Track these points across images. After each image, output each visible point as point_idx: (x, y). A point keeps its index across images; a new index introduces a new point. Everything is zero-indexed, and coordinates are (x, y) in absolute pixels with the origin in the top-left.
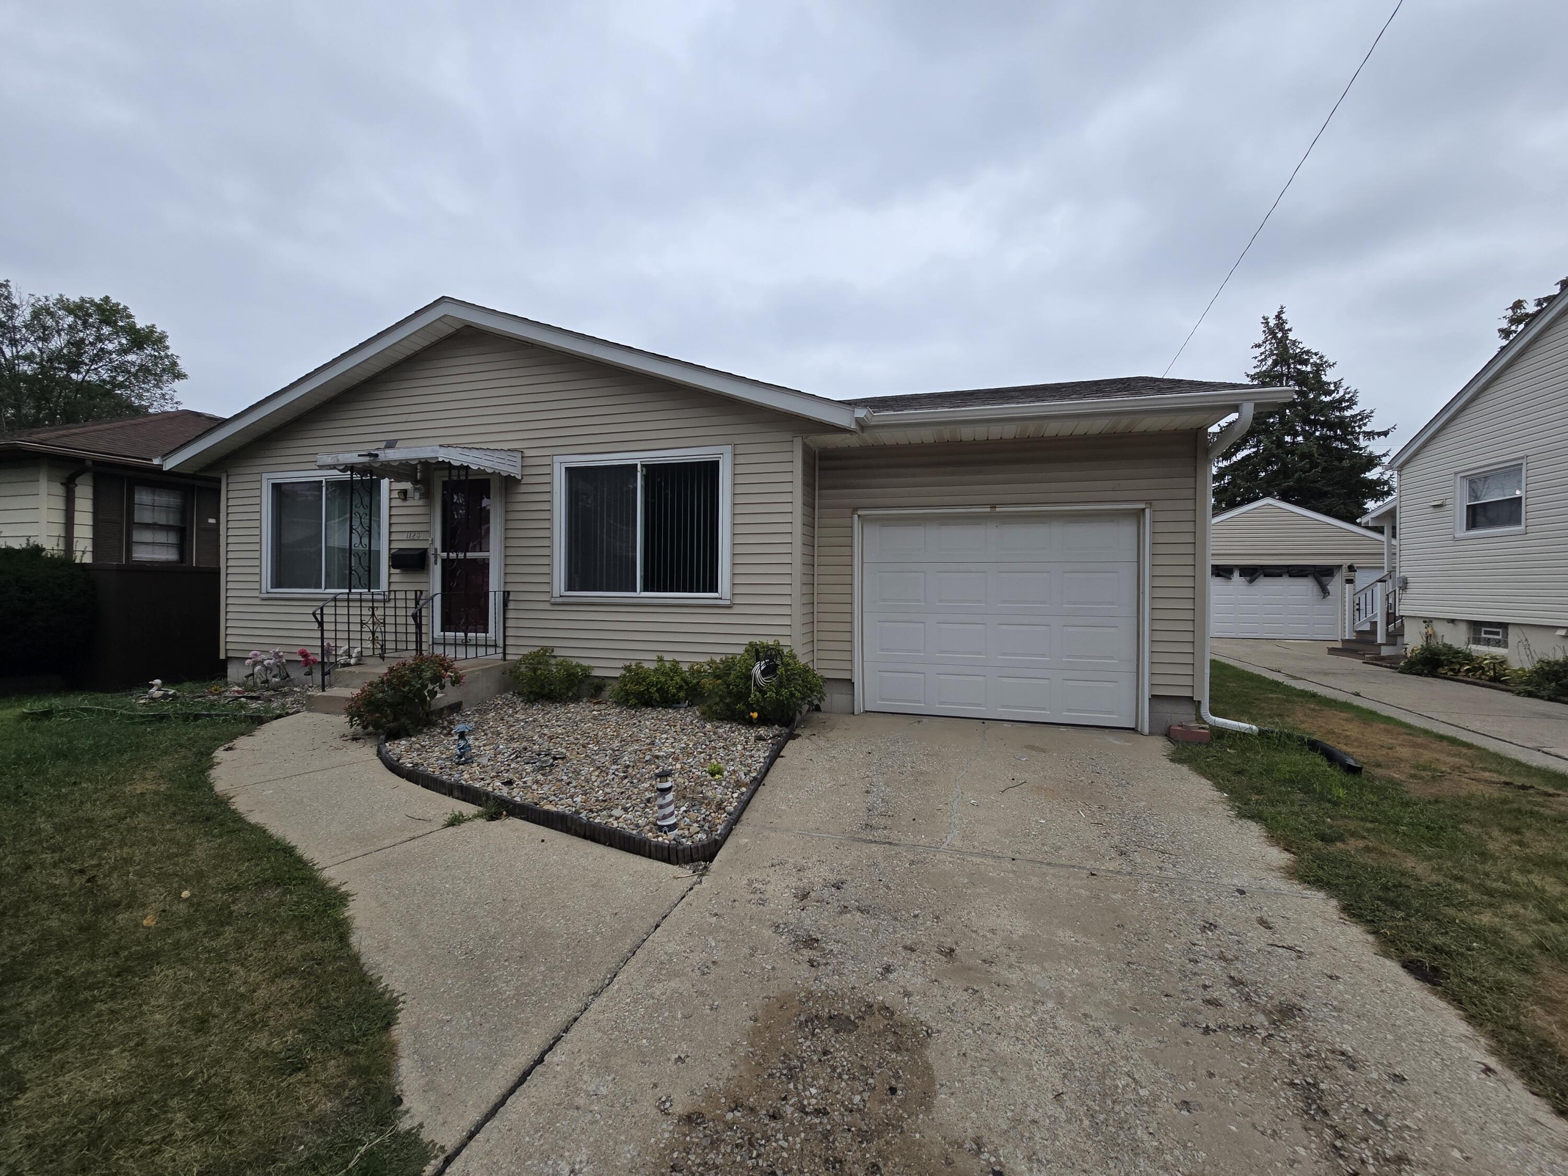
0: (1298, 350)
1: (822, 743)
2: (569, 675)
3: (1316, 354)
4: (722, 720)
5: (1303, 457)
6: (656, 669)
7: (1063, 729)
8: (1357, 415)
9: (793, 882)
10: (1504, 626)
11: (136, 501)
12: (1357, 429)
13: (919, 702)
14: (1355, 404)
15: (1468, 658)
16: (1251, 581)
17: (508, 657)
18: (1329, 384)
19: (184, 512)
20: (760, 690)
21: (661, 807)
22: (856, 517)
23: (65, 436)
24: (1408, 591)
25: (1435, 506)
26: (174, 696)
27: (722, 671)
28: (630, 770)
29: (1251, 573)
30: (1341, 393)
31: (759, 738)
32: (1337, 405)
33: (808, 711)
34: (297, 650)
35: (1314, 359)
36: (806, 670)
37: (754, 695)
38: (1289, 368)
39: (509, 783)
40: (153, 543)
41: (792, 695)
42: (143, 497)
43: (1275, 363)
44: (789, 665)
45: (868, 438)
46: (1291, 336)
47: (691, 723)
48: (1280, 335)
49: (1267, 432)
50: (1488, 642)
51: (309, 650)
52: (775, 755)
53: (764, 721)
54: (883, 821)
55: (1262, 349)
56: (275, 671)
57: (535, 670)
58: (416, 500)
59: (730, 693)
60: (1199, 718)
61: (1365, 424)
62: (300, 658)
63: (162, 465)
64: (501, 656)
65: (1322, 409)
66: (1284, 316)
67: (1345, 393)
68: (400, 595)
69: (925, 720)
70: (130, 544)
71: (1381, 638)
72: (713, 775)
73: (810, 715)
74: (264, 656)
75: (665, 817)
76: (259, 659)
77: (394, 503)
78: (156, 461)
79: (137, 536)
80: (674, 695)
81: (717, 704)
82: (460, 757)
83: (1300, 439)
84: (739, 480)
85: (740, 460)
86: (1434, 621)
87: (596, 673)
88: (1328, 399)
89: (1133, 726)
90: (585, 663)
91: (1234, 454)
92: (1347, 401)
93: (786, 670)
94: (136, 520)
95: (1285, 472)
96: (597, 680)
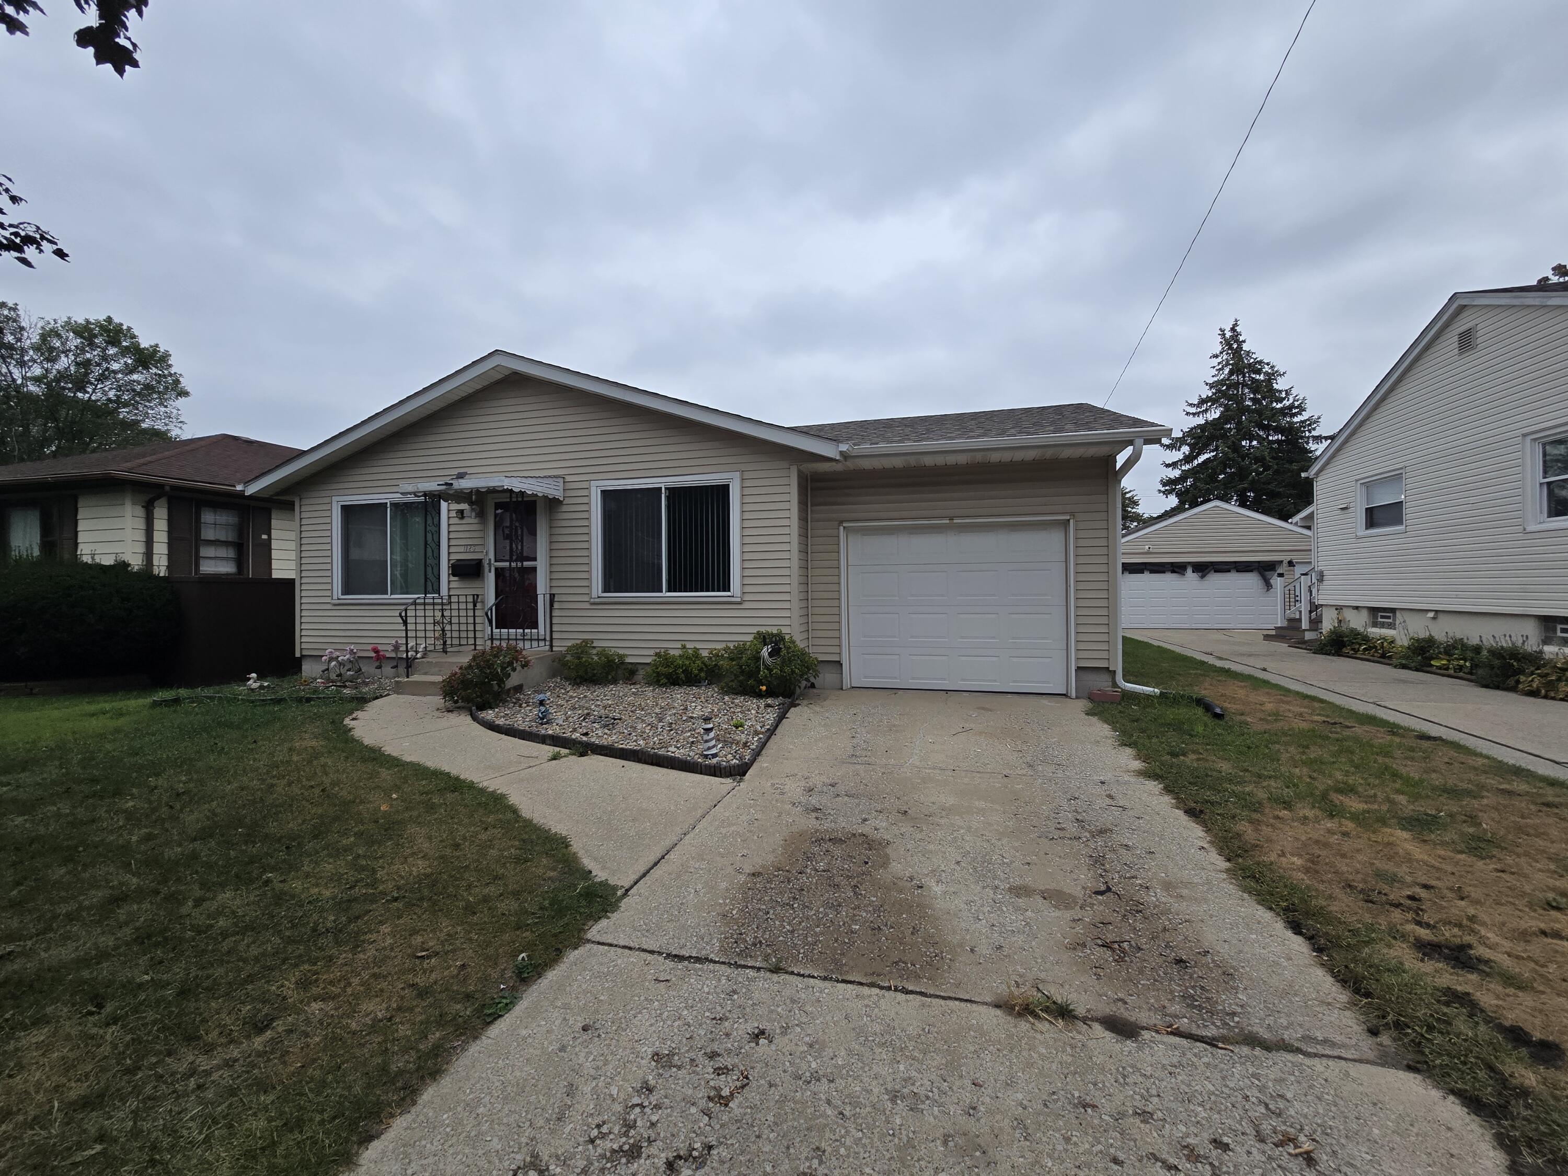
0: (1252, 360)
1: (818, 709)
2: (609, 661)
3: (1268, 364)
4: (737, 694)
5: (1257, 460)
6: (680, 656)
7: (1009, 696)
8: (1306, 421)
9: (803, 783)
10: (1393, 610)
11: (202, 521)
12: (1307, 434)
13: (896, 678)
14: (1304, 410)
15: (1366, 639)
16: (1202, 577)
17: (554, 649)
18: (1280, 392)
19: (241, 531)
20: (767, 667)
21: (707, 741)
22: (842, 528)
23: (144, 464)
24: (1325, 583)
25: (1342, 509)
26: (268, 686)
27: (737, 653)
28: (674, 726)
29: (1202, 569)
30: (1291, 401)
31: (768, 706)
32: (1288, 411)
33: (805, 688)
34: (370, 647)
35: (1267, 369)
36: (804, 653)
37: (763, 672)
38: (1244, 377)
39: (586, 734)
40: (216, 558)
41: (793, 672)
42: (208, 517)
43: (1231, 373)
44: (790, 648)
45: (850, 464)
46: (1245, 347)
47: (712, 696)
48: (1235, 346)
49: (1224, 436)
50: (1383, 625)
51: (380, 647)
52: (782, 717)
53: (770, 693)
54: (864, 753)
55: (1219, 359)
56: (348, 666)
57: (579, 658)
58: (471, 520)
59: (742, 672)
60: (1115, 684)
61: (1314, 429)
62: (373, 655)
63: (244, 491)
64: (547, 648)
65: (1274, 415)
66: (1238, 329)
67: (1294, 401)
68: (462, 599)
69: (900, 692)
70: (198, 558)
71: (1305, 625)
72: (737, 727)
73: (807, 690)
74: (338, 653)
75: (709, 748)
76: (334, 656)
77: (452, 521)
78: (239, 488)
79: (205, 551)
80: (696, 676)
81: (732, 681)
82: (542, 719)
83: (1255, 443)
84: (747, 500)
85: (747, 483)
86: (1345, 609)
87: (629, 660)
88: (1279, 406)
89: (1064, 692)
90: (621, 652)
91: (1196, 457)
92: (1297, 407)
93: (788, 653)
94: (203, 538)
95: (1242, 474)
96: (630, 666)
